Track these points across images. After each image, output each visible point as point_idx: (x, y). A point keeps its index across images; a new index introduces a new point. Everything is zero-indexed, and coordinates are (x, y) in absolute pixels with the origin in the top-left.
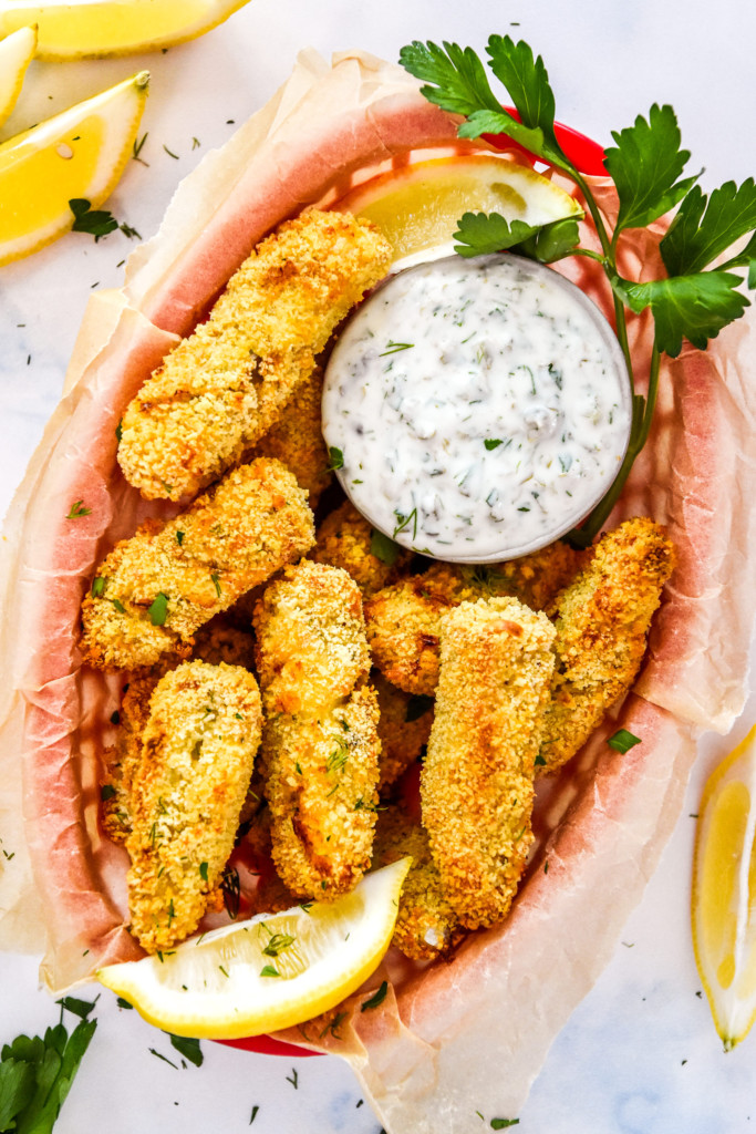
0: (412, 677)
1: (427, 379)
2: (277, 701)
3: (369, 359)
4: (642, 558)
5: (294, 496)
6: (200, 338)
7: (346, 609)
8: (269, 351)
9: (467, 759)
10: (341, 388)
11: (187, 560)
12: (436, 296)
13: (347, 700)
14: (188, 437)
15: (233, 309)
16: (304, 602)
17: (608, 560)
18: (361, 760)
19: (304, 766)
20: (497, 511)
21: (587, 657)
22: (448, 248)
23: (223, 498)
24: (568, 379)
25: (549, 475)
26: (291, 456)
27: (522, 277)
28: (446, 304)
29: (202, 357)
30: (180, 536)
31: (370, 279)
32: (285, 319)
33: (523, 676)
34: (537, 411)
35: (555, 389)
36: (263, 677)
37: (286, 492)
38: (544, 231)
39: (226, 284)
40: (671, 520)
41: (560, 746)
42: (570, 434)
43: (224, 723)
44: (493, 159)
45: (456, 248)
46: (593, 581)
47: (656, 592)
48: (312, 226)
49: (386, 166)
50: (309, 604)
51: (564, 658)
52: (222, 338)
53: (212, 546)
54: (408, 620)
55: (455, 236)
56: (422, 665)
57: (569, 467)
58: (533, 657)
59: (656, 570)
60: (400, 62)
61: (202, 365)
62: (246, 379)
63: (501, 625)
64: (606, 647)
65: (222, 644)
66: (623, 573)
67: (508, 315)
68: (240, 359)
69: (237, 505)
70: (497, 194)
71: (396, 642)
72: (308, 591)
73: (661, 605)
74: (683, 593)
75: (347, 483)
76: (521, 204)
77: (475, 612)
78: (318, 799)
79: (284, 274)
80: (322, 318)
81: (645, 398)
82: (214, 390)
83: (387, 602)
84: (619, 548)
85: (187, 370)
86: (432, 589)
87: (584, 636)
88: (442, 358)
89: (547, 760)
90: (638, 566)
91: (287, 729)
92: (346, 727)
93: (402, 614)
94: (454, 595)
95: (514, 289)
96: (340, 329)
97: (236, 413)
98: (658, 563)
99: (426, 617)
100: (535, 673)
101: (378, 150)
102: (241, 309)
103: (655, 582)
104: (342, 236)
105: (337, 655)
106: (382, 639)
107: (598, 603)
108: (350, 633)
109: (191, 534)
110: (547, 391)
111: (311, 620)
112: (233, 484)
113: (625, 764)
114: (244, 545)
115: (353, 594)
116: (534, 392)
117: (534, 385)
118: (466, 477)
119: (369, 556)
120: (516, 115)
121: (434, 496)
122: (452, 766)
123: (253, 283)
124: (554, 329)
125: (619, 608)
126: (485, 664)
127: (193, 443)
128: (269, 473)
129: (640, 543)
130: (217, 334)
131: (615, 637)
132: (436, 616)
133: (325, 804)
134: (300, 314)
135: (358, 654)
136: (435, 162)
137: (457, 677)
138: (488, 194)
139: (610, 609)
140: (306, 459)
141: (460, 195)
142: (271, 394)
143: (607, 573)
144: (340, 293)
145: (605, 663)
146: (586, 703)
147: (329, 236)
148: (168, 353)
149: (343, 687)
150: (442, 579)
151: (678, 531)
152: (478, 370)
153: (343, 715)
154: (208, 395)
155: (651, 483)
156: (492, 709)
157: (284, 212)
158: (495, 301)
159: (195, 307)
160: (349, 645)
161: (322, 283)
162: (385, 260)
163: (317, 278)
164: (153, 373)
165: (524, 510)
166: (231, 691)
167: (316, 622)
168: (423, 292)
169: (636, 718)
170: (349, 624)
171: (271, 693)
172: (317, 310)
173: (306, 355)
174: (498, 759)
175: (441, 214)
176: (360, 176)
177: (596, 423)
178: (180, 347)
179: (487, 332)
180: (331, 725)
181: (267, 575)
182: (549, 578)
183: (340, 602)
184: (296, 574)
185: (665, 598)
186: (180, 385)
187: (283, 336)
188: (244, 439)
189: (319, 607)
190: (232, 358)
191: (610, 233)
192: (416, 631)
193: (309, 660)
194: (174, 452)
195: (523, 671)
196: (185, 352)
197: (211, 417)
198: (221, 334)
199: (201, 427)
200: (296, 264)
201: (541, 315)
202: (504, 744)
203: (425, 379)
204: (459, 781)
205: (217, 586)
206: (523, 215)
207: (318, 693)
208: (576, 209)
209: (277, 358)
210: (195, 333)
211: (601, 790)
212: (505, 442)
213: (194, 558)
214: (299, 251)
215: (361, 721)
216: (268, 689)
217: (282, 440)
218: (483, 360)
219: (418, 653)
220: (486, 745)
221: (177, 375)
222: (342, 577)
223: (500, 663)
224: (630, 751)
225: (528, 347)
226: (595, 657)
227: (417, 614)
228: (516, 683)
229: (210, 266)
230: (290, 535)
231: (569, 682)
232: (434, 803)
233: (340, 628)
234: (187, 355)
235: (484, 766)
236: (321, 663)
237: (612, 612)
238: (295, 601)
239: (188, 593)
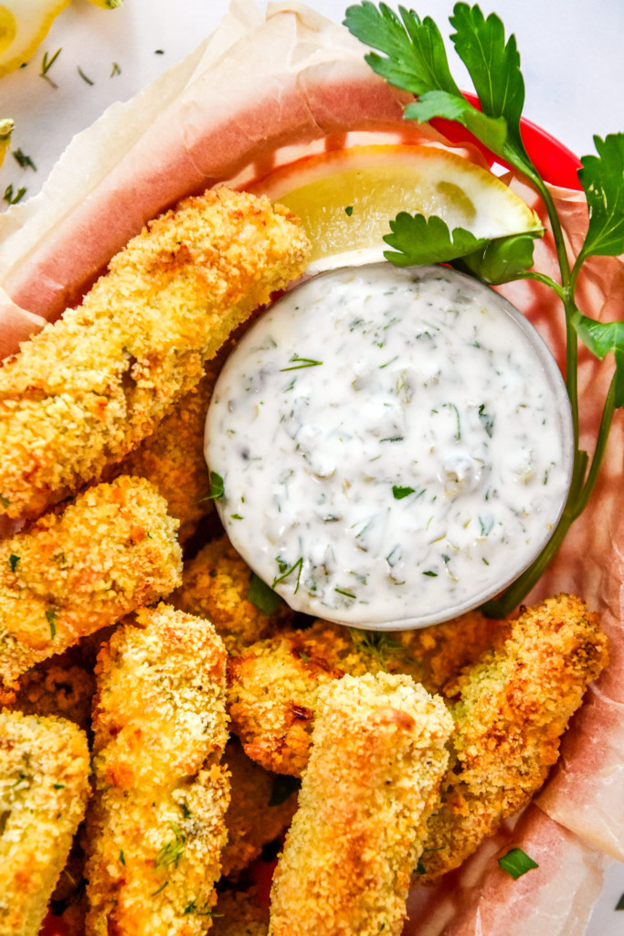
0: (275, 755)
1: (334, 406)
2: (108, 771)
3: (268, 373)
4: (568, 652)
5: (159, 528)
6: (66, 325)
7: (205, 670)
8: (147, 351)
9: (332, 872)
10: (230, 403)
11: (20, 589)
12: (356, 307)
13: (192, 780)
14: (34, 445)
15: (110, 295)
16: (154, 657)
17: (526, 646)
18: (199, 855)
19: (129, 855)
20: (397, 573)
21: (489, 760)
22: (376, 252)
23: (72, 521)
24: (502, 425)
25: (467, 537)
26: (166, 475)
27: (461, 298)
28: (367, 318)
29: (65, 349)
30: (14, 560)
31: (281, 278)
32: (169, 314)
33: (410, 777)
34: (460, 460)
35: (483, 436)
36: (98, 738)
37: (150, 522)
38: (493, 245)
39: (108, 262)
40: (603, 604)
41: (444, 855)
42: (495, 491)
43: (37, 793)
44: (444, 152)
45: (386, 253)
46: (507, 666)
47: (580, 691)
48: (218, 206)
49: (318, 146)
50: (161, 659)
51: (462, 757)
52: (92, 329)
53: (50, 577)
54: (280, 686)
55: (385, 238)
56: (289, 743)
57: (490, 530)
58: (423, 755)
59: (584, 669)
60: (345, 23)
61: (63, 359)
62: (115, 383)
63: (390, 715)
64: (513, 751)
65: (58, 686)
66: (543, 666)
67: (439, 341)
68: (110, 357)
69: (86, 532)
70: (443, 195)
71: (261, 711)
72: (160, 644)
73: (583, 705)
74: (608, 696)
75: (226, 514)
76: (469, 209)
77: (360, 691)
78: (141, 898)
79: (176, 260)
80: (216, 318)
81: (590, 455)
82: (74, 391)
83: (258, 661)
84: (541, 633)
85: (45, 362)
86: (313, 650)
87: (489, 736)
88: (353, 383)
89: (427, 869)
90: (563, 662)
91: (116, 806)
92: (185, 811)
93: (273, 677)
94: (338, 659)
95: (450, 311)
96: (239, 334)
97: (98, 422)
98: (587, 660)
99: (300, 684)
100: (424, 774)
101: (308, 125)
102: (119, 296)
103: (581, 682)
104: (251, 223)
105: (186, 725)
106: (246, 706)
107: (510, 698)
108: (206, 699)
109: (27, 559)
110: (475, 438)
111: (161, 680)
112: (86, 505)
113: (515, 891)
114: (89, 581)
115: (216, 652)
116: (458, 437)
117: (459, 428)
118: (366, 528)
119: (245, 603)
120: (477, 103)
121: (325, 547)
122: (312, 876)
123: (139, 267)
124: (491, 365)
125: (534, 708)
126: (365, 760)
127: (39, 453)
128: (132, 497)
129: (568, 632)
130: (87, 323)
131: (525, 740)
132: (313, 684)
133: (148, 904)
134: (189, 311)
135: (212, 725)
136: (375, 148)
137: (331, 770)
138: (432, 194)
139: (523, 708)
140: (183, 481)
141: (399, 192)
142: (144, 403)
143: (524, 661)
144: (240, 291)
145: (509, 768)
146: (481, 811)
147: (235, 221)
148: (27, 339)
149: (188, 765)
150: (327, 639)
151: (611, 621)
152: (395, 402)
153: (185, 798)
154: (66, 397)
155: (584, 556)
156: (368, 814)
157: (186, 186)
158: (425, 323)
159: (68, 286)
160: (203, 714)
161: (219, 277)
162: (299, 258)
163: (215, 270)
164: (5, 361)
165: (430, 574)
166: (52, 757)
167: (166, 683)
168: (342, 301)
169: (535, 837)
170: (206, 689)
171: (103, 758)
172: (210, 309)
173: (192, 360)
174: (368, 876)
175: (374, 211)
176: (285, 155)
177: (527, 482)
178: (43, 332)
179: (411, 358)
180: (168, 809)
181: (115, 618)
182: (452, 650)
183: (198, 661)
184: (150, 621)
185: (588, 698)
186: (33, 379)
187: (165, 335)
188: (107, 451)
189: (172, 665)
190: (100, 355)
191: (572, 259)
192: (287, 700)
193: (151, 728)
194: (15, 461)
195: (410, 770)
196: (45, 340)
197: (65, 422)
198: (92, 324)
199: (51, 434)
200: (192, 251)
201: (478, 346)
202: (378, 858)
203: (331, 405)
204: (318, 896)
205: (52, 626)
206: (470, 224)
207: (158, 769)
208: (535, 224)
209: (154, 360)
210: (62, 318)
211: (484, 920)
212: (418, 491)
213: (29, 589)
214: (197, 235)
215: (206, 808)
216: (100, 754)
217: (157, 454)
218: (402, 391)
219: (285, 726)
220: (356, 859)
221: (32, 367)
222: (204, 631)
223: (383, 761)
224: (524, 877)
225: (457, 381)
226: (499, 760)
227: (291, 679)
228: (399, 784)
229: (90, 240)
230: (148, 574)
231: (463, 784)
232: (285, 916)
233: (194, 693)
234: (48, 344)
235: (351, 884)
236: (166, 734)
237: (525, 712)
238: (143, 654)
239: (16, 630)
